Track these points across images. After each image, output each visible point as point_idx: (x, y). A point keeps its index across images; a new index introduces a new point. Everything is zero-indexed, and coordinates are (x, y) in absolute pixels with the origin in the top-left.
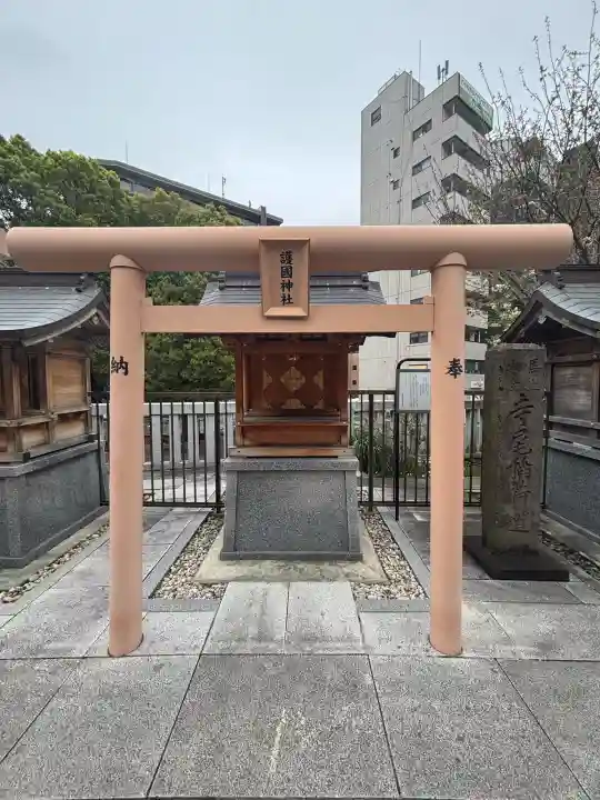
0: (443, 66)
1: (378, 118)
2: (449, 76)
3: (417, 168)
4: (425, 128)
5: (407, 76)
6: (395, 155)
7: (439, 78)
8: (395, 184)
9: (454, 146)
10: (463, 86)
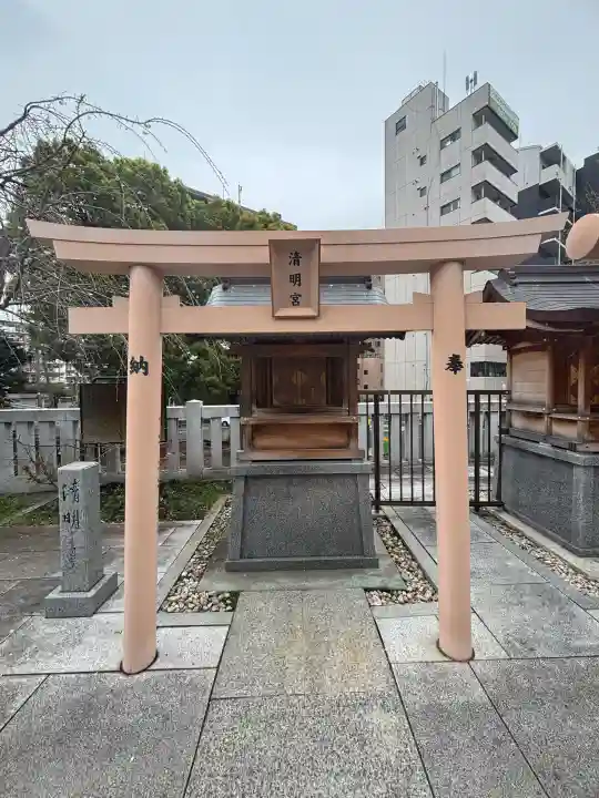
0: (471, 77)
1: (404, 127)
2: (477, 87)
3: (445, 176)
4: (454, 136)
5: (432, 87)
6: (422, 163)
7: (467, 88)
8: (422, 191)
9: (485, 154)
10: (492, 96)
